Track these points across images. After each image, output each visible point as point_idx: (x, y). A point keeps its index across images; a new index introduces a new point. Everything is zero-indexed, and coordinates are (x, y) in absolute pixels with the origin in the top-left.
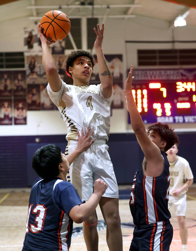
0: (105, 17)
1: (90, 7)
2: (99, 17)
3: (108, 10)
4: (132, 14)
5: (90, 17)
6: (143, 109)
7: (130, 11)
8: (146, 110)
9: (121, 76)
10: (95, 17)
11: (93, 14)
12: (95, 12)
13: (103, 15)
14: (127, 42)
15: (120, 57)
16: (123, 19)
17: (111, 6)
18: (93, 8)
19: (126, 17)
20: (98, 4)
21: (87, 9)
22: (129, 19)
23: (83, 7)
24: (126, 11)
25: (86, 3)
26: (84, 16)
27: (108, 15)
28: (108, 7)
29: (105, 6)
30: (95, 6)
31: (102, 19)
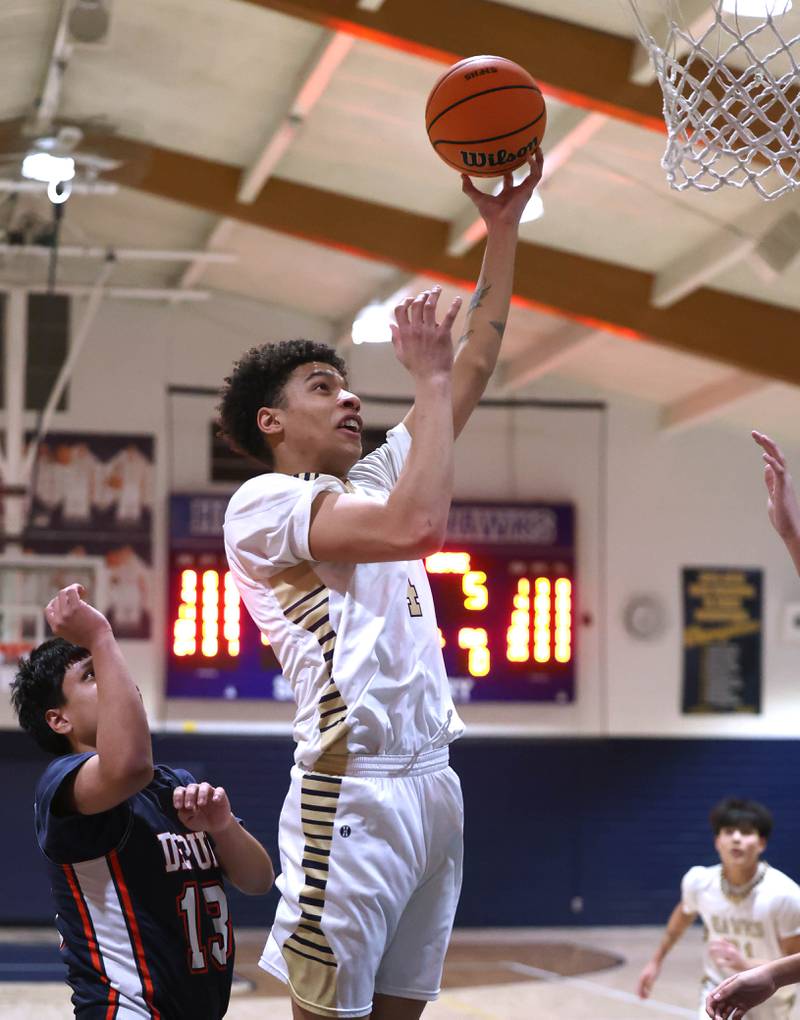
0: (96, 293)
1: (43, 252)
2: (74, 291)
3: (109, 267)
4: (197, 287)
5: (41, 288)
6: (223, 642)
7: (191, 277)
8: (234, 649)
9: (146, 515)
10: (59, 290)
11: (52, 281)
12: (60, 272)
13: (91, 284)
14: (174, 390)
15: (144, 445)
16: (164, 302)
17: (123, 254)
18: (54, 259)
19: (175, 296)
20: (72, 244)
21: (33, 258)
22: (185, 304)
23: (16, 250)
24: (173, 277)
25: (29, 236)
26: (19, 283)
27: (107, 285)
28: (111, 258)
29: (97, 253)
30: (63, 251)
31: (86, 298)
